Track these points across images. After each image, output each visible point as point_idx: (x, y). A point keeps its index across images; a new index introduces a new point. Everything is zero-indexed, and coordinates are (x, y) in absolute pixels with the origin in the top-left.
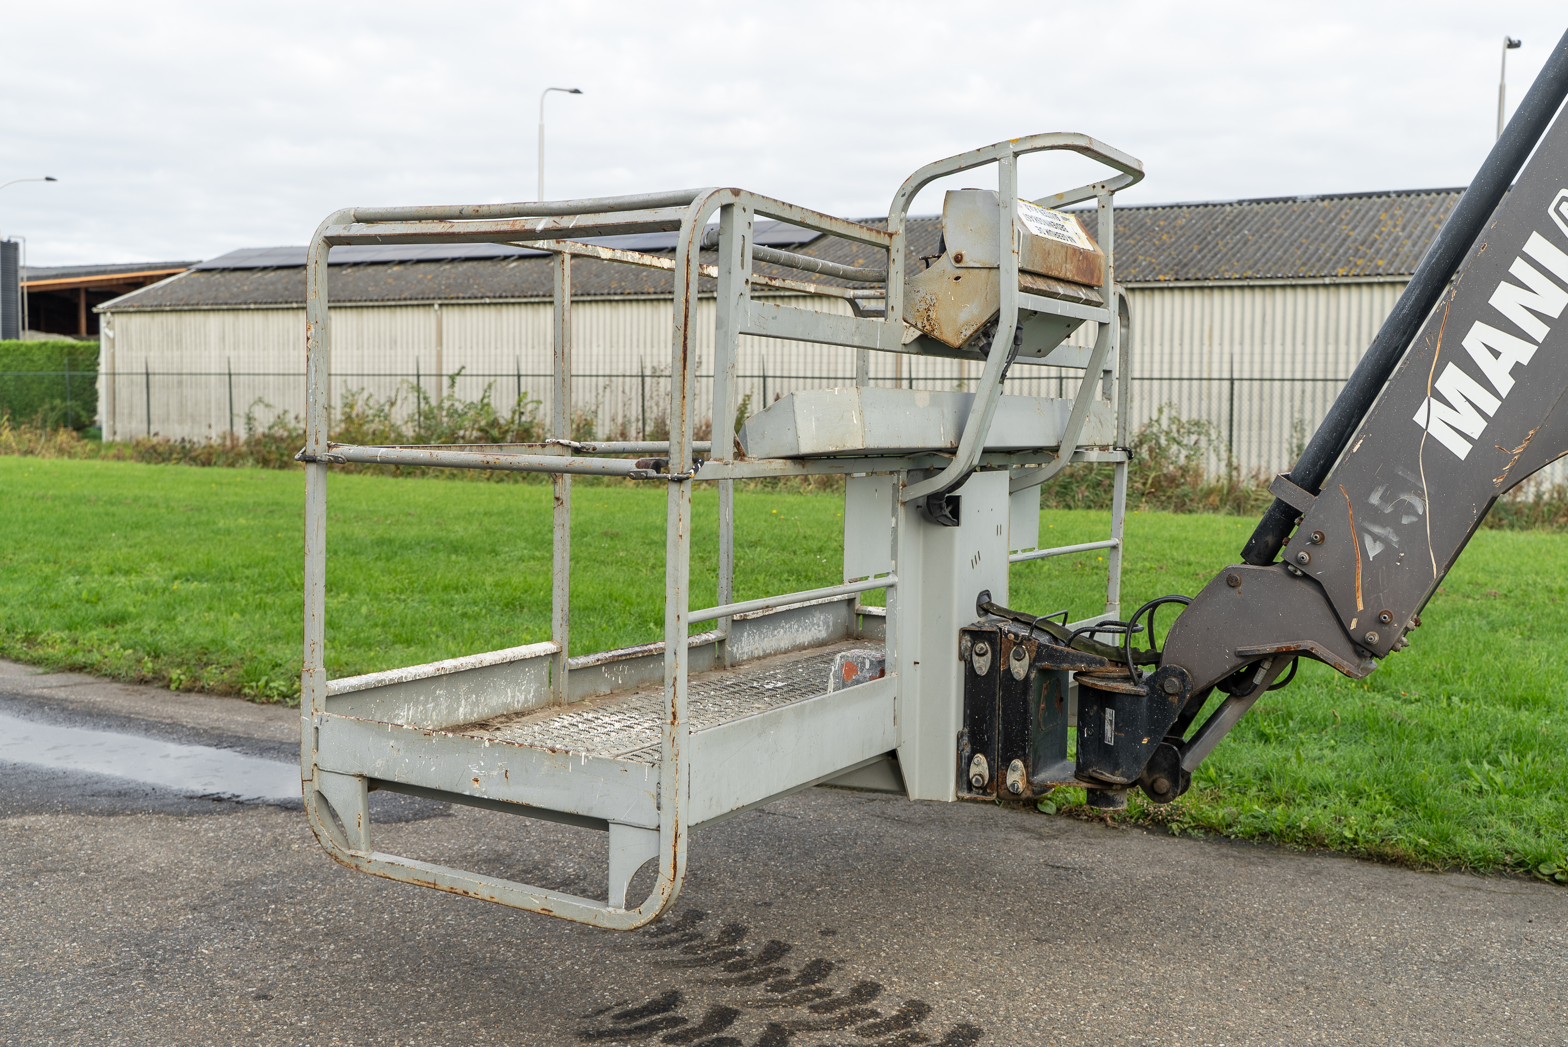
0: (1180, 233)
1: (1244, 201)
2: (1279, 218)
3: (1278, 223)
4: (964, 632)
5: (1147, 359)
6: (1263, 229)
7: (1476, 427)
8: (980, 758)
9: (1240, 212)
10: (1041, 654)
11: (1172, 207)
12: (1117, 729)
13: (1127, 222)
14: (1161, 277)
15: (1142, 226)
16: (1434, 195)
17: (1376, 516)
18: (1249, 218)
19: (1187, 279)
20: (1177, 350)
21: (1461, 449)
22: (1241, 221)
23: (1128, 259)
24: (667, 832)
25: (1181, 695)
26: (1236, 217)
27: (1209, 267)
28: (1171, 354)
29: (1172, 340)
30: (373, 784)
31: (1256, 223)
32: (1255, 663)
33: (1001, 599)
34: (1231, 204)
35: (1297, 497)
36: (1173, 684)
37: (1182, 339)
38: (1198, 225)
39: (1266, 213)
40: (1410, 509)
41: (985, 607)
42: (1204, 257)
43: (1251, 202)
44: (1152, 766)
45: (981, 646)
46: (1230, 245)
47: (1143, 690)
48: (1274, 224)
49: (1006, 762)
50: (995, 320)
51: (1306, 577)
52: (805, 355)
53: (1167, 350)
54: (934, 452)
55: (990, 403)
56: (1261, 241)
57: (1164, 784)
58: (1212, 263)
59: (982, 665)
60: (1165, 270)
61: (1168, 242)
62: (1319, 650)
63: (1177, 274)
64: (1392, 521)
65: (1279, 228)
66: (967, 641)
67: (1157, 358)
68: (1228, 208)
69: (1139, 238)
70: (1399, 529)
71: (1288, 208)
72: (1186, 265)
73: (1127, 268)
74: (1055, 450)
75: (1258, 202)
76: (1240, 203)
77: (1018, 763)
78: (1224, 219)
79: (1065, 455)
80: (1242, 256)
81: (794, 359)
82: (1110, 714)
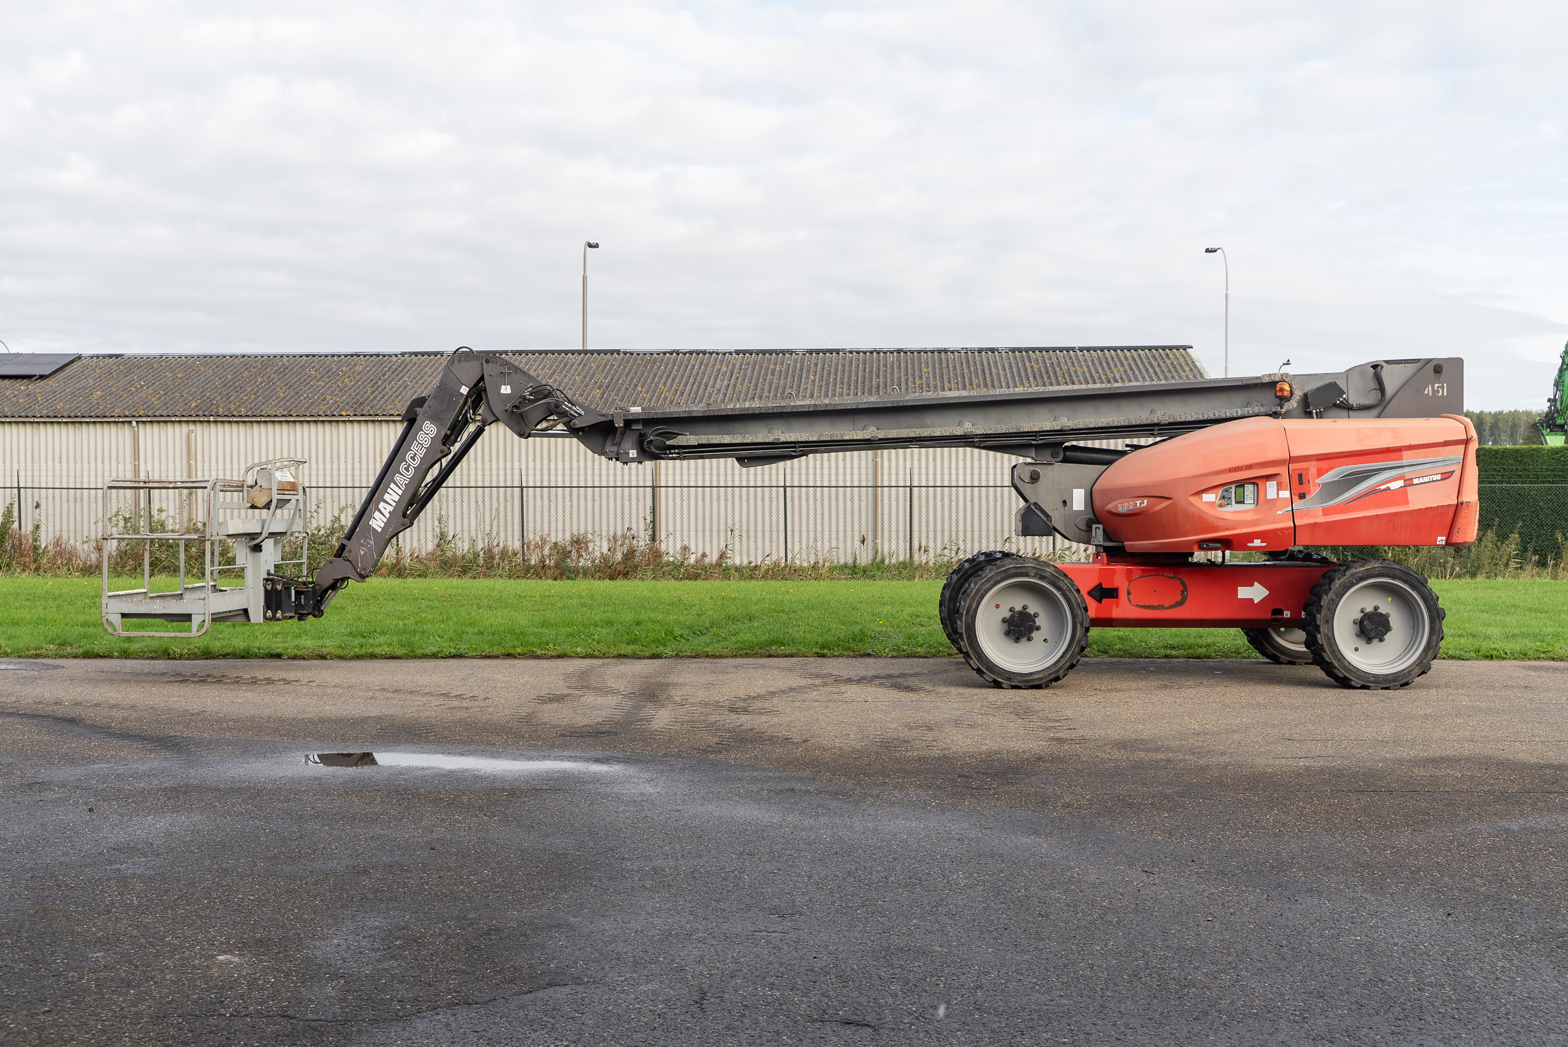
0: (358, 377)
1: (406, 353)
2: (430, 369)
3: (429, 373)
4: (264, 579)
5: (335, 472)
6: (419, 377)
7: (382, 525)
8: (269, 611)
9: (403, 362)
10: (284, 583)
11: (352, 356)
12: (305, 600)
13: (317, 367)
14: (344, 413)
15: (329, 371)
16: (537, 354)
17: (362, 545)
18: (408, 367)
19: (362, 415)
20: (357, 466)
21: (379, 530)
22: (403, 370)
23: (319, 398)
24: (207, 614)
25: (319, 590)
26: (399, 366)
27: (378, 406)
28: (353, 469)
29: (353, 459)
30: (124, 615)
31: (414, 372)
32: (337, 581)
33: (272, 572)
34: (396, 355)
35: (345, 542)
36: (318, 588)
37: (360, 458)
38: (371, 372)
39: (421, 364)
40: (370, 543)
41: (269, 574)
42: (375, 398)
43: (411, 354)
44: (314, 609)
45: (269, 582)
46: (394, 389)
47: (311, 590)
48: (426, 373)
49: (276, 612)
50: (271, 501)
51: (348, 560)
52: (54, 471)
53: (350, 466)
54: (256, 534)
55: (270, 521)
56: (416, 386)
57: (317, 613)
58: (381, 403)
59: (269, 587)
60: (347, 408)
61: (350, 384)
62: (351, 577)
63: (355, 411)
64: (366, 546)
65: (430, 376)
66: (265, 582)
67: (342, 472)
68: (394, 359)
69: (327, 380)
70: (367, 548)
71: (437, 360)
72: (362, 404)
73: (318, 406)
74: (286, 533)
75: (416, 354)
76: (403, 354)
77: (280, 611)
78: (390, 367)
79: (289, 534)
80: (403, 398)
81: (43, 473)
82: (303, 596)
